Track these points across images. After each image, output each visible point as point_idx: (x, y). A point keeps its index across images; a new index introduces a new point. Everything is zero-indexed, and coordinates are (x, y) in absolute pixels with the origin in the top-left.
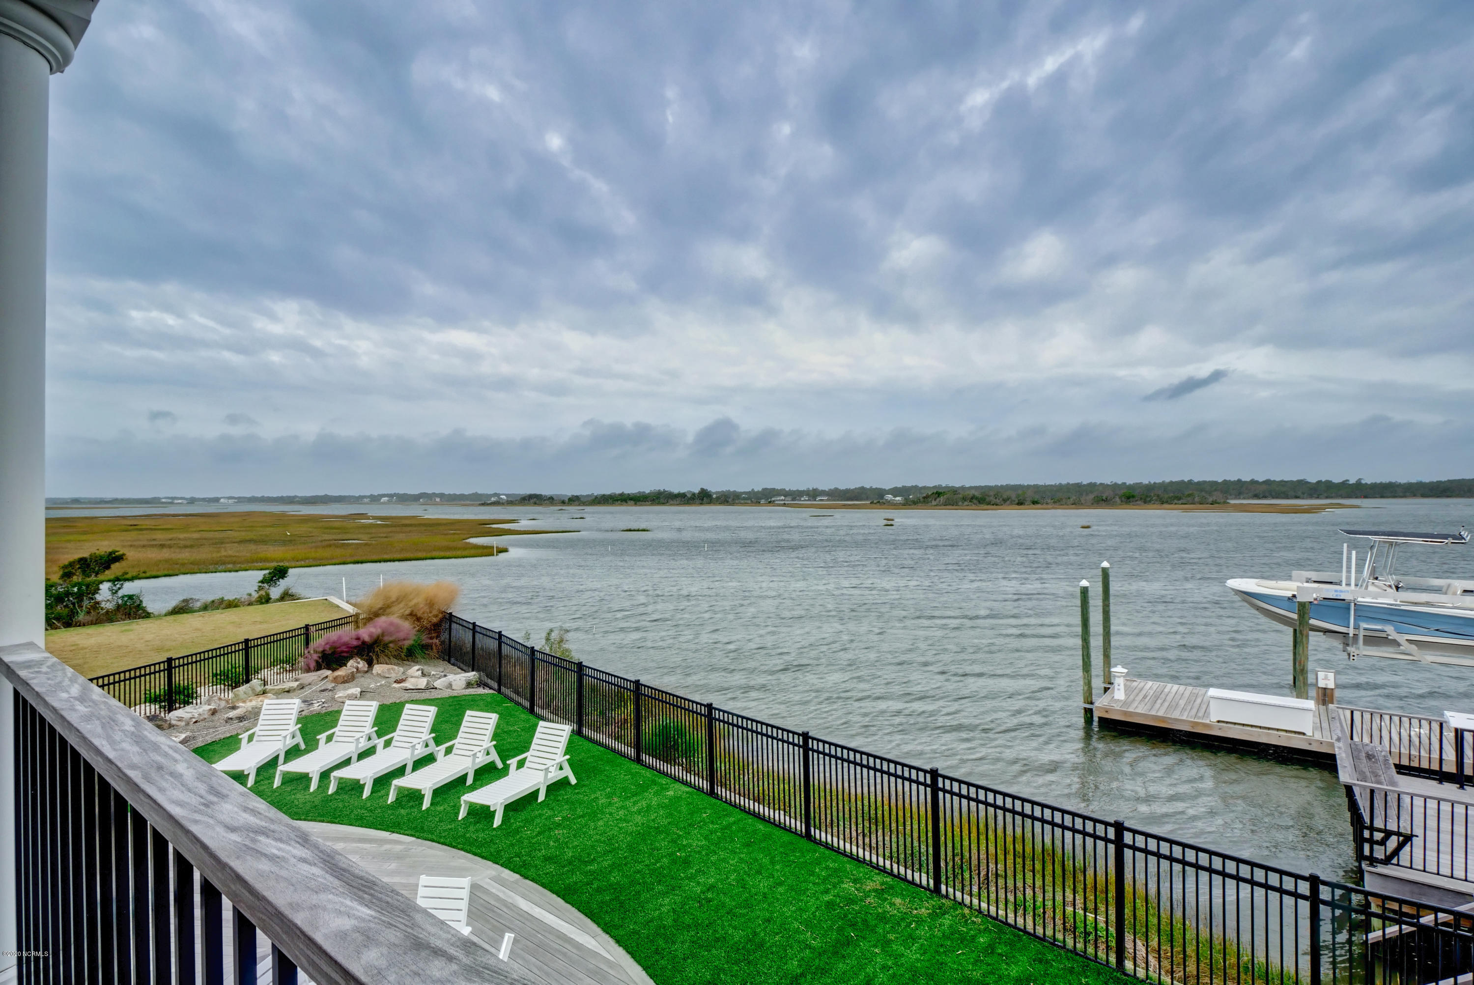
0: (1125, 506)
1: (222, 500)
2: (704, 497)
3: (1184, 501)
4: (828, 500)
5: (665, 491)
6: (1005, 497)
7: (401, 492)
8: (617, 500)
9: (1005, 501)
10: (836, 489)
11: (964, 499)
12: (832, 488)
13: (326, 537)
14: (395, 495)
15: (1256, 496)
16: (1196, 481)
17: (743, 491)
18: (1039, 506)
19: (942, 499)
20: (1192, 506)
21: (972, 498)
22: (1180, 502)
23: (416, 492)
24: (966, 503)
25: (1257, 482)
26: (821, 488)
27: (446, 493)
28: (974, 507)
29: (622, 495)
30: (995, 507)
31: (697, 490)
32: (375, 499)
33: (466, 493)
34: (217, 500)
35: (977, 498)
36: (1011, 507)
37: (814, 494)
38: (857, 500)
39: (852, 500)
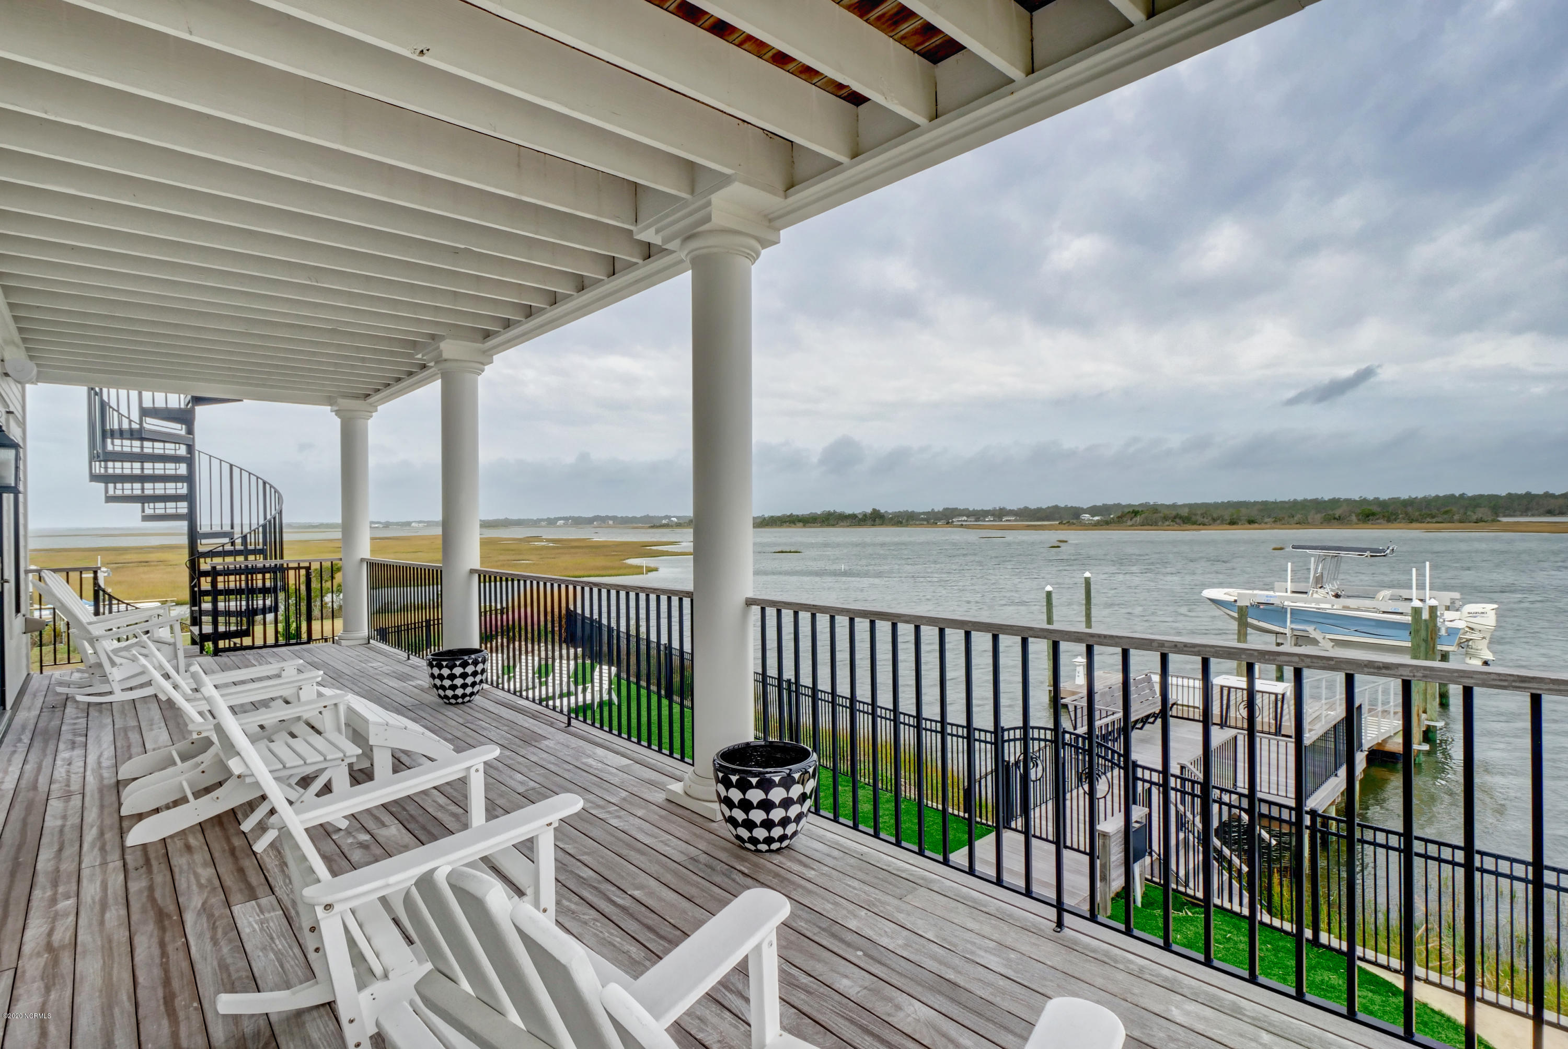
0: (1360, 526)
1: (413, 524)
2: (876, 518)
3: (1440, 519)
4: (1016, 520)
5: (835, 512)
6: (1215, 515)
7: (576, 515)
8: (785, 522)
9: (1214, 520)
10: (1026, 508)
11: (1165, 518)
12: (1022, 507)
13: (502, 558)
14: (570, 518)
15: (1550, 513)
16: (1470, 494)
17: (921, 511)
18: (1256, 525)
19: (1138, 519)
20: (1449, 525)
21: (1175, 517)
22: (1434, 520)
23: (590, 515)
24: (1167, 523)
25: (1553, 496)
26: (1008, 508)
27: (619, 516)
28: (1176, 527)
29: (791, 515)
30: (1201, 527)
31: (869, 510)
32: (551, 522)
33: (638, 516)
34: (408, 524)
35: (1181, 517)
36: (1220, 527)
37: (1000, 514)
38: (1048, 520)
39: (1043, 520)
